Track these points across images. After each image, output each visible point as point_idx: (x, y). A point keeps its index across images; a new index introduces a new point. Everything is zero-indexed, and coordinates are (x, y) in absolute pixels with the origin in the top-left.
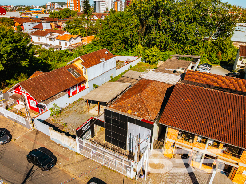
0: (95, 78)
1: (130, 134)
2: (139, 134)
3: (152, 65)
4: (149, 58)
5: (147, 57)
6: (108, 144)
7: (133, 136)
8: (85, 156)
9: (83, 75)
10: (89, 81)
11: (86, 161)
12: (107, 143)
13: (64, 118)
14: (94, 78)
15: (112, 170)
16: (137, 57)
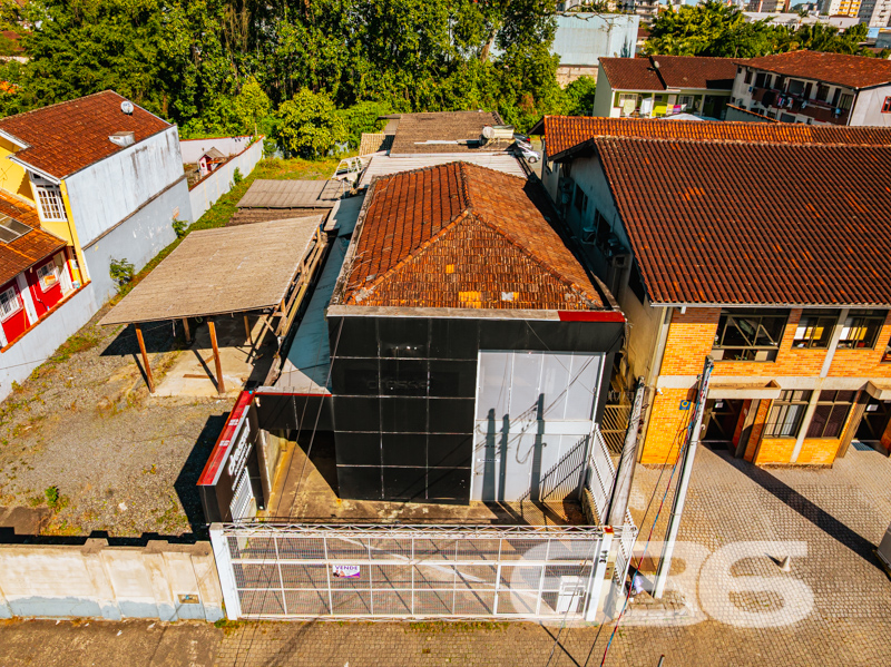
0: (110, 231)
1: (492, 412)
2: (542, 396)
3: (317, 163)
4: (299, 135)
5: (290, 130)
6: (365, 511)
7: (506, 418)
8: (286, 617)
9: (38, 226)
10: (85, 249)
11: (308, 646)
12: (358, 505)
13: (17, 464)
14: (104, 229)
15: (474, 625)
16: (246, 140)
